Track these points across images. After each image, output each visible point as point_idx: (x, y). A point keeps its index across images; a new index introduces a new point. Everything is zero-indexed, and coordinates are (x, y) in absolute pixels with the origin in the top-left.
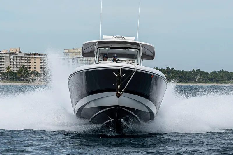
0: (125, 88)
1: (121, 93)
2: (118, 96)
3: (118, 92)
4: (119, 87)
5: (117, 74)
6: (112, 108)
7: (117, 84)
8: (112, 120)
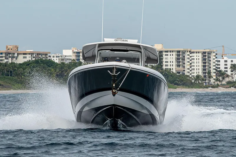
0: (120, 87)
1: (116, 91)
2: (114, 94)
3: (114, 91)
4: (114, 85)
5: (112, 72)
6: (109, 107)
7: (112, 83)
8: (110, 121)
